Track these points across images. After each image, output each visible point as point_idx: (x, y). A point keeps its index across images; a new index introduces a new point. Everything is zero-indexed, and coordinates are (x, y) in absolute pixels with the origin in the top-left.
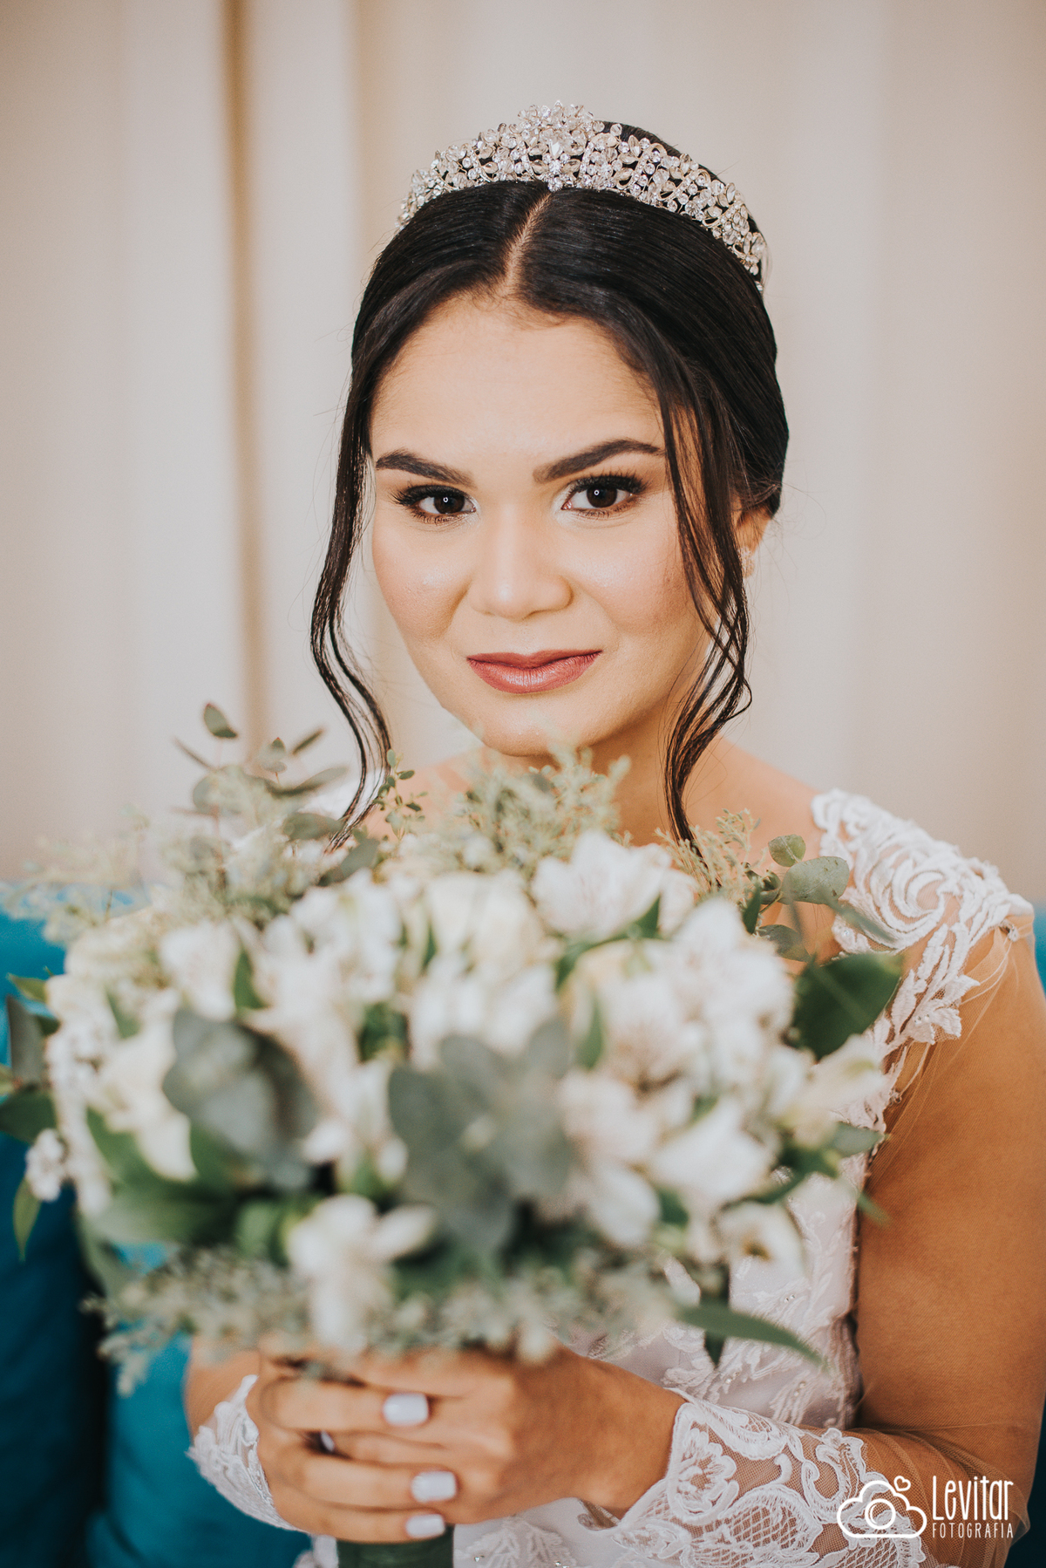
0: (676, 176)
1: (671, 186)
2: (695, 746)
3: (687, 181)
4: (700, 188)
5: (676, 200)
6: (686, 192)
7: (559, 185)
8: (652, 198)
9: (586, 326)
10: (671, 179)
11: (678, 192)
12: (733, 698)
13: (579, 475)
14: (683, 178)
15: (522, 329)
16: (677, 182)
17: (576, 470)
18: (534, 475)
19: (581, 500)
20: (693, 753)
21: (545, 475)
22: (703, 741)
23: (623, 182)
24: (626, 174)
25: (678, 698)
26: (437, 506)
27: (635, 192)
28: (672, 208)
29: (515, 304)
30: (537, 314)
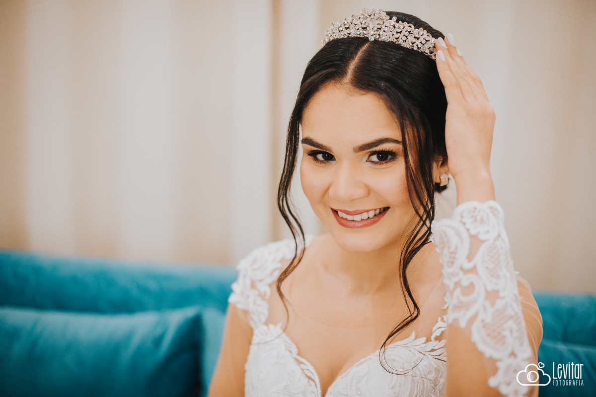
0: (417, 36)
1: (415, 40)
2: (412, 253)
3: (421, 39)
4: (426, 41)
5: (417, 45)
6: (421, 42)
7: (373, 39)
8: (407, 45)
9: (375, 95)
10: (415, 37)
11: (418, 42)
12: (428, 236)
13: (371, 150)
14: (420, 37)
15: (351, 96)
16: (418, 39)
17: (369, 148)
18: (354, 149)
19: (374, 158)
20: (411, 255)
21: (357, 150)
22: (415, 251)
23: (397, 39)
24: (397, 36)
25: (407, 234)
26: (323, 157)
27: (401, 42)
28: (415, 48)
29: (349, 86)
30: (357, 90)
